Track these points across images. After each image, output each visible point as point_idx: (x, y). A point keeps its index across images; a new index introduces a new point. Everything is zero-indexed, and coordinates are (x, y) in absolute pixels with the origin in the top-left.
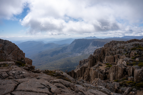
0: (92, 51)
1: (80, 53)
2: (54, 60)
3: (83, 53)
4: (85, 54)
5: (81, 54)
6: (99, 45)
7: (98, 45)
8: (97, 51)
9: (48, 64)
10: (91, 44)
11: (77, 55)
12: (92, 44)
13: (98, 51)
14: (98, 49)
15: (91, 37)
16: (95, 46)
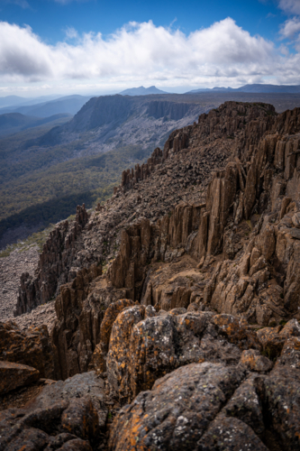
0: (147, 135)
1: (111, 141)
2: (27, 169)
3: (121, 142)
4: (125, 145)
5: (113, 145)
6: (169, 116)
7: (168, 114)
8: (179, 138)
9: (7, 186)
10: (145, 111)
11: (100, 151)
12: (146, 113)
13: (181, 135)
14: (182, 130)
15: (142, 87)
16: (157, 118)
